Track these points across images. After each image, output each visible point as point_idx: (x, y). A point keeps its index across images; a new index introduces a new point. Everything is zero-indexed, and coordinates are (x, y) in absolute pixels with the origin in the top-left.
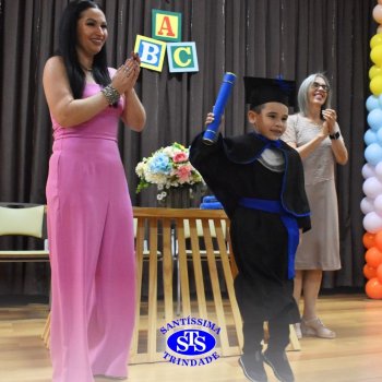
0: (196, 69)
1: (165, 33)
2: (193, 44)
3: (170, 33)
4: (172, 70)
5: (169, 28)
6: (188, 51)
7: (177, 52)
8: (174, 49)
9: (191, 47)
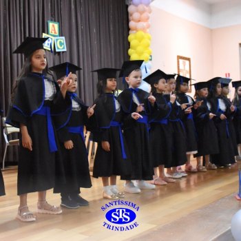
0: (65, 50)
1: (53, 32)
2: (64, 38)
3: (55, 33)
4: (57, 50)
5: (55, 30)
6: (62, 41)
7: (58, 42)
8: (57, 40)
9: (63, 39)
